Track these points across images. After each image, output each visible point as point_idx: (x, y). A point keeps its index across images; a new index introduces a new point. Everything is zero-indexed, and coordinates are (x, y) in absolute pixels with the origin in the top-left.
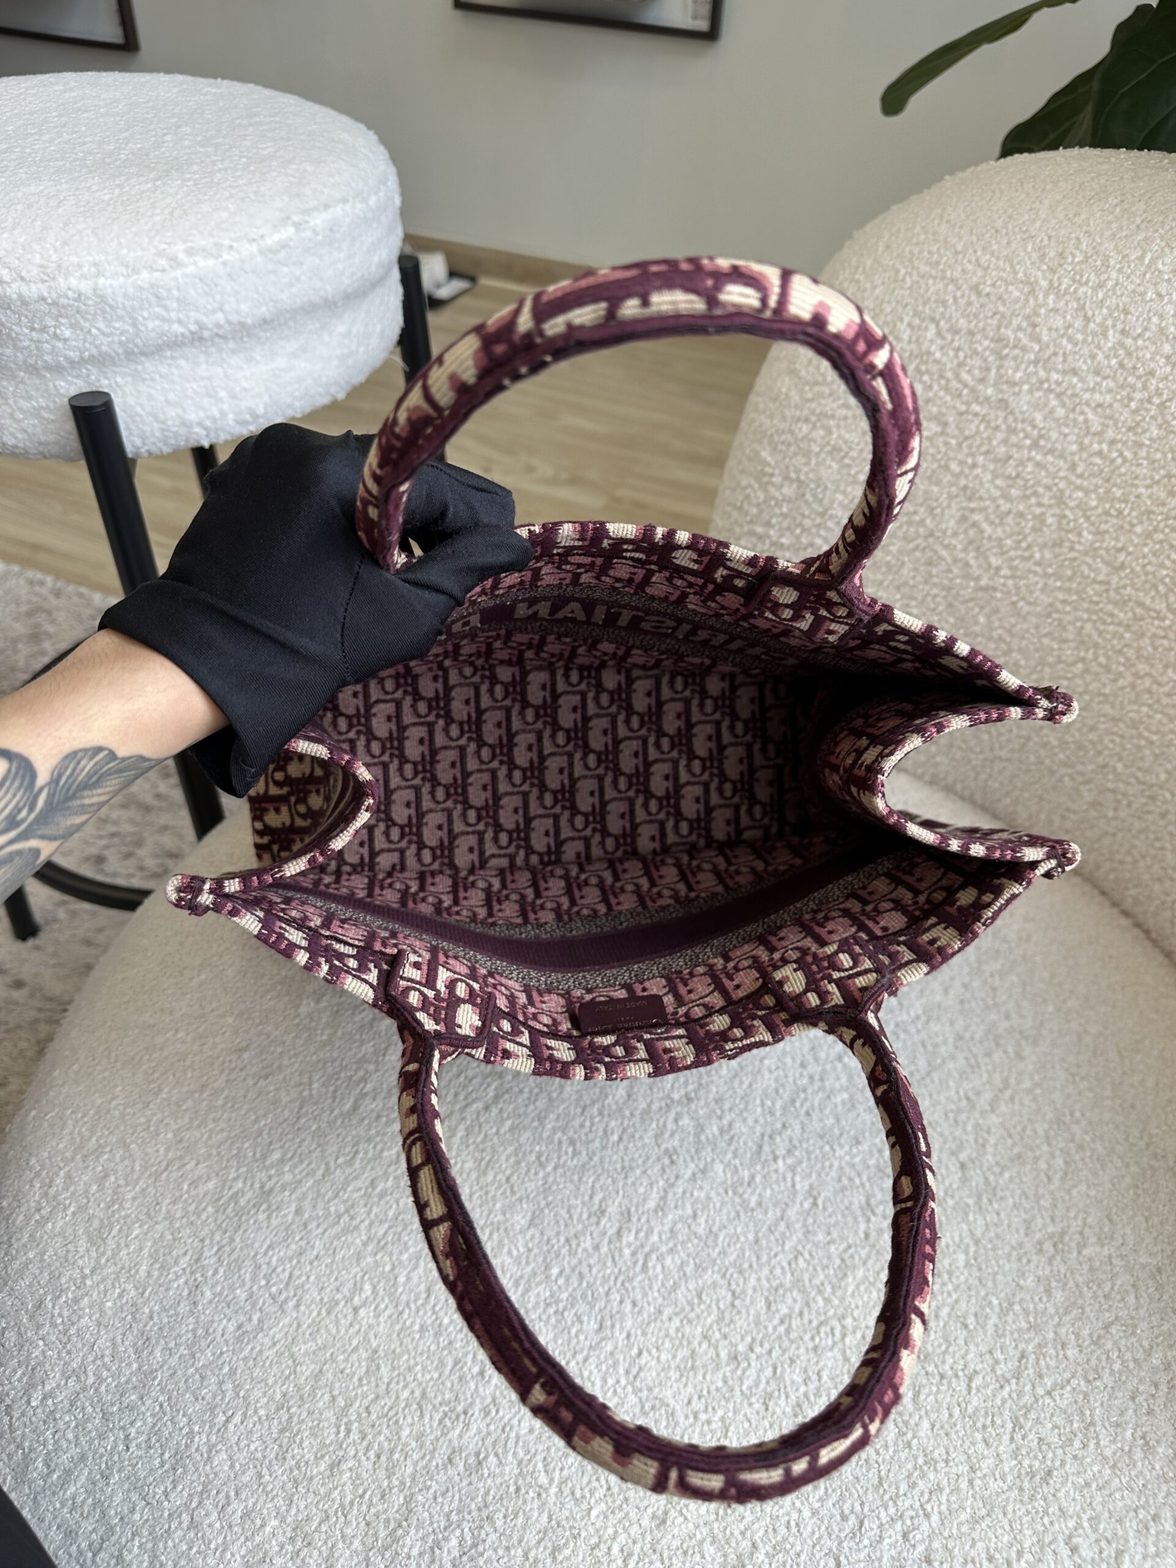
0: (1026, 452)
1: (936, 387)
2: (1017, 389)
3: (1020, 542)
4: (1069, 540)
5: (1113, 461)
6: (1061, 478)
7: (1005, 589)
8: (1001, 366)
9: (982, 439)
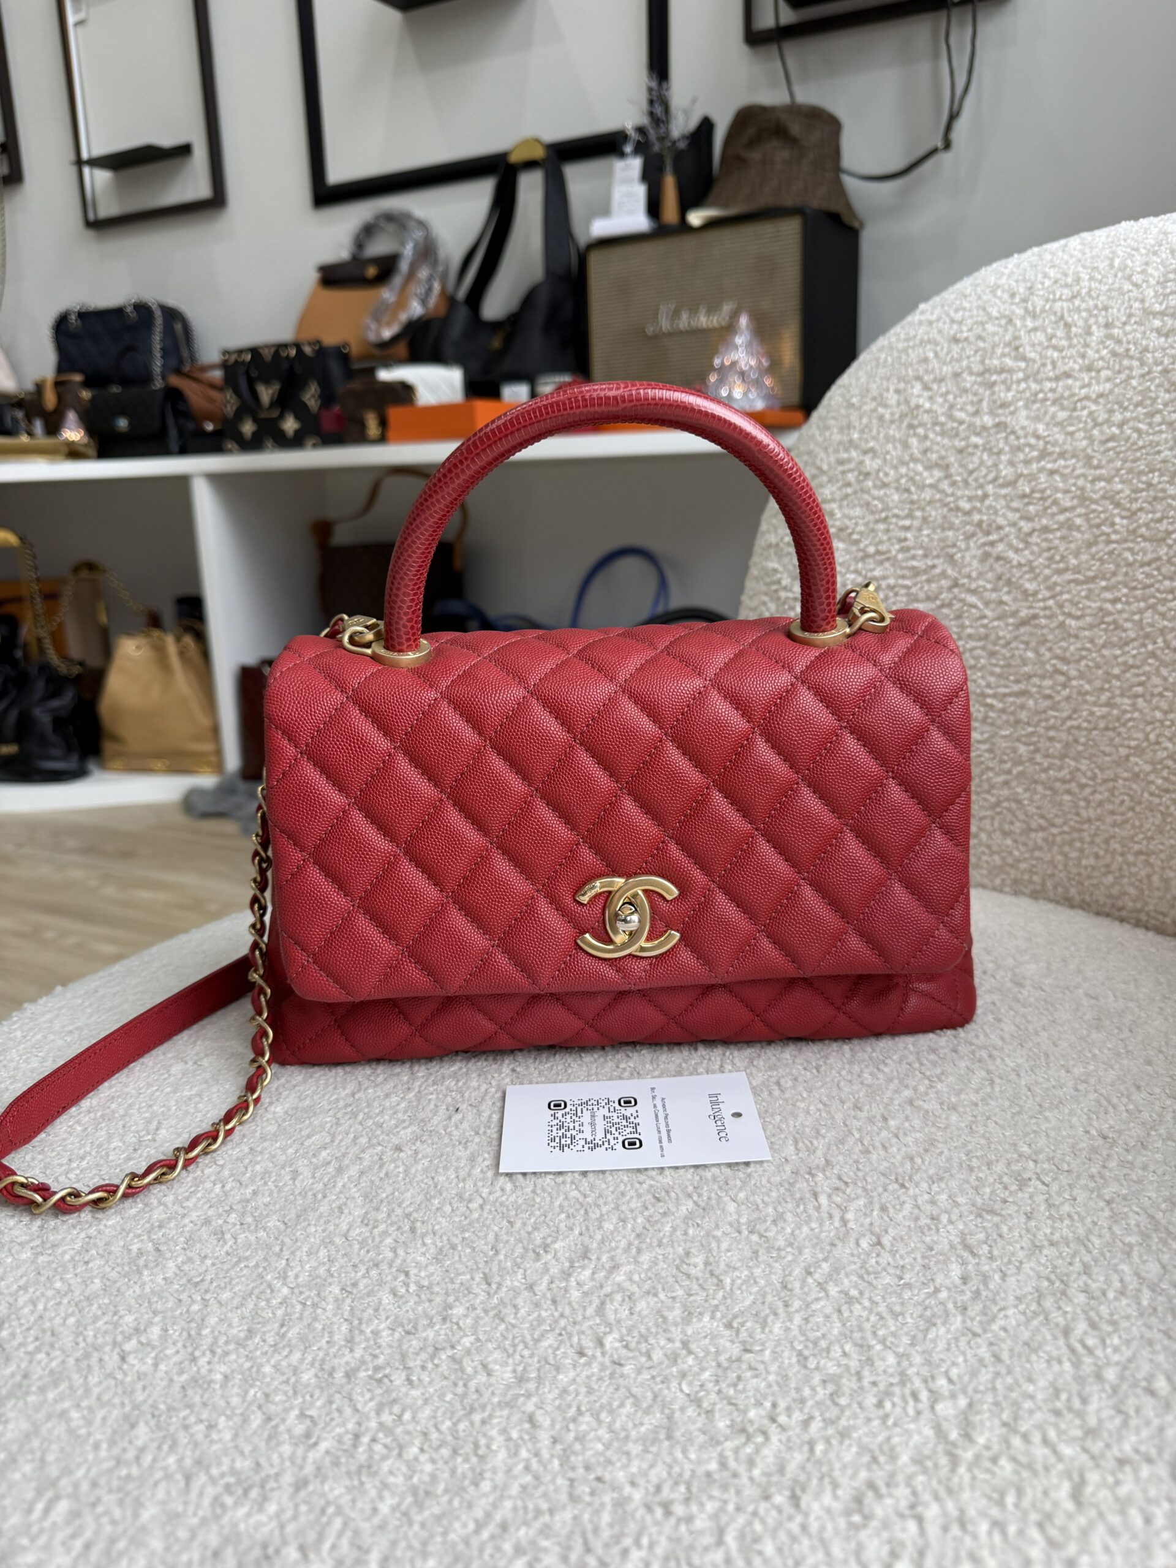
0: (1035, 465)
1: (931, 435)
2: (1012, 408)
3: (1051, 558)
4: (1103, 534)
5: (1129, 438)
6: (1078, 477)
7: (1048, 612)
8: (993, 393)
9: (988, 468)
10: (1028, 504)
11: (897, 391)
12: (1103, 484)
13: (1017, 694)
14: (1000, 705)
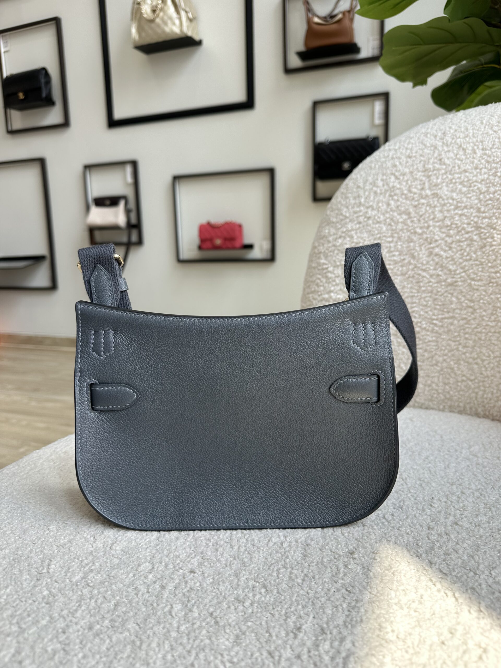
0: (452, 212)
1: (401, 200)
2: (440, 187)
3: (462, 254)
4: (488, 242)
6: (474, 217)
7: (462, 279)
8: (430, 180)
9: (429, 213)
10: (450, 230)
11: (382, 180)
12: (487, 220)
13: (448, 318)
14: (440, 324)
